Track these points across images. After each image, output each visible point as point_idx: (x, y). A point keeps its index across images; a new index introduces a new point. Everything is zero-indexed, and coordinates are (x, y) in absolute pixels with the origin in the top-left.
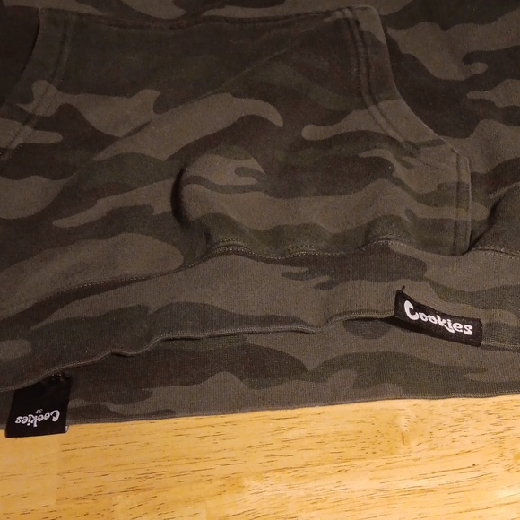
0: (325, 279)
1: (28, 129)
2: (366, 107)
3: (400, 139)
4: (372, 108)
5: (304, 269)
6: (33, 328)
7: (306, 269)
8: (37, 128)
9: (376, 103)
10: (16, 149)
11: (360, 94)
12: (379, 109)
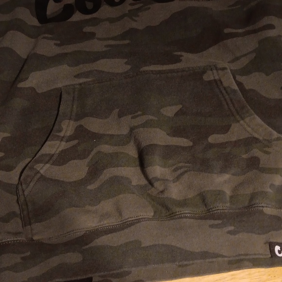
0: (231, 228)
1: (63, 143)
2: (238, 122)
3: (261, 138)
4: (242, 122)
5: (220, 222)
6: (84, 248)
7: (221, 221)
8: (67, 141)
9: (243, 119)
10: (59, 153)
11: (233, 115)
12: (245, 122)
